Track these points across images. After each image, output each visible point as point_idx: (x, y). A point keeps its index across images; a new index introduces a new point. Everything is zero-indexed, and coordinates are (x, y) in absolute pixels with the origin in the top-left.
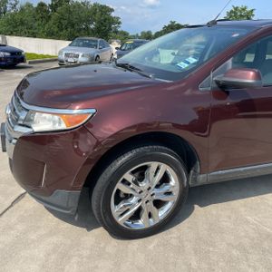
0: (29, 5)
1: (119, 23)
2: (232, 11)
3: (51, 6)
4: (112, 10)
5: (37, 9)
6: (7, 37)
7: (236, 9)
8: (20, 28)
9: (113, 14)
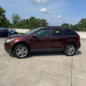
0: (24, 20)
1: (48, 24)
2: (82, 20)
3: (30, 20)
4: (46, 21)
5: (26, 21)
6: (15, 29)
7: (83, 19)
8: (21, 26)
9: (47, 22)
